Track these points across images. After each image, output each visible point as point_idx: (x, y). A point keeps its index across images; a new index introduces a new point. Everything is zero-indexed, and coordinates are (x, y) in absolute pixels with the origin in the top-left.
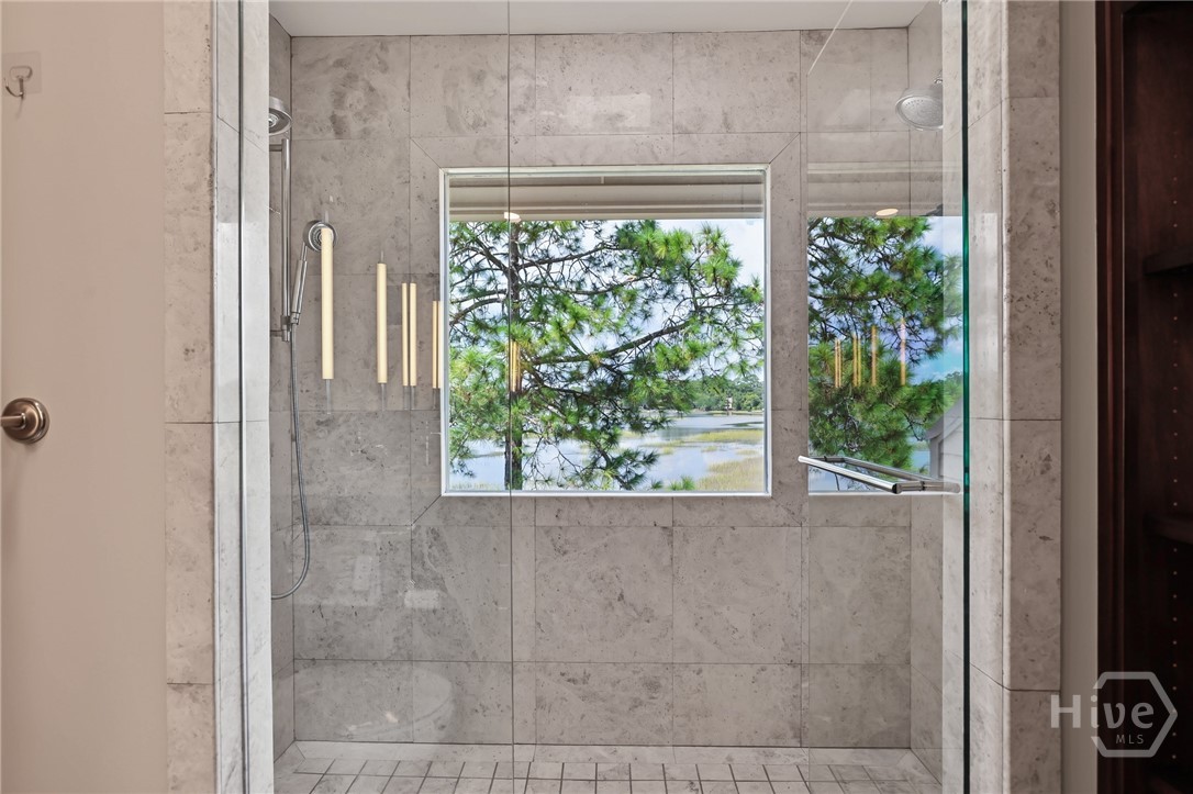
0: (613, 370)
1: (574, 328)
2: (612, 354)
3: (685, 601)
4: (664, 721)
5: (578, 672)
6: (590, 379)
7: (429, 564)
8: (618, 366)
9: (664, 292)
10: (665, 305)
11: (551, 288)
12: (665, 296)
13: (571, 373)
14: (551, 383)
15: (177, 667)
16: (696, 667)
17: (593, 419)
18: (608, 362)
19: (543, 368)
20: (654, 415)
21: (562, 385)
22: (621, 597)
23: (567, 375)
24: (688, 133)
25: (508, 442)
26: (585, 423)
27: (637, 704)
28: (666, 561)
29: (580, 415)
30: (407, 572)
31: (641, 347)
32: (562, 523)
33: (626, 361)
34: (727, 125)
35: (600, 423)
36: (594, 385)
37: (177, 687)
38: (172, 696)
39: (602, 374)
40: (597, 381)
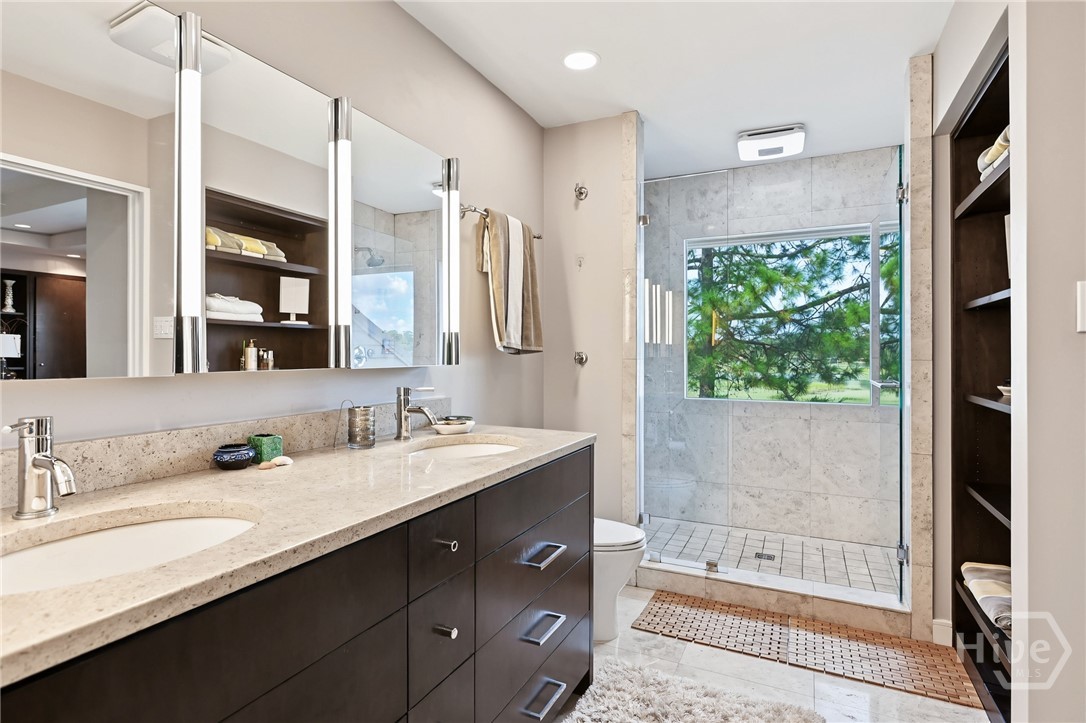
0: (801, 324)
1: (767, 291)
2: (801, 310)
3: (817, 460)
4: (805, 523)
5: (756, 491)
6: (779, 333)
7: (677, 431)
8: (808, 320)
9: (855, 252)
10: (855, 264)
11: (742, 255)
12: (856, 256)
13: (760, 327)
14: (741, 336)
15: (625, 430)
16: (825, 496)
17: (782, 369)
18: (797, 317)
19: (734, 323)
20: (843, 366)
21: (751, 338)
22: (780, 455)
23: (755, 329)
24: (820, 210)
25: (702, 386)
26: (774, 372)
27: (789, 512)
28: (806, 437)
29: (769, 365)
30: (667, 435)
31: (831, 302)
32: (747, 415)
33: (815, 317)
34: (844, 203)
35: (789, 374)
36: (783, 338)
37: (625, 436)
38: (624, 439)
39: (791, 328)
40: (785, 334)
